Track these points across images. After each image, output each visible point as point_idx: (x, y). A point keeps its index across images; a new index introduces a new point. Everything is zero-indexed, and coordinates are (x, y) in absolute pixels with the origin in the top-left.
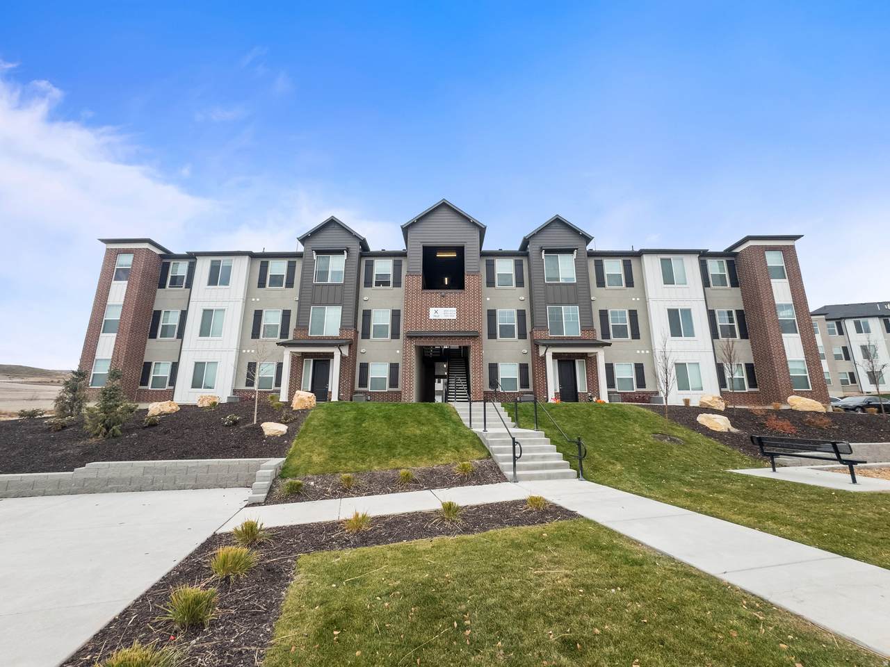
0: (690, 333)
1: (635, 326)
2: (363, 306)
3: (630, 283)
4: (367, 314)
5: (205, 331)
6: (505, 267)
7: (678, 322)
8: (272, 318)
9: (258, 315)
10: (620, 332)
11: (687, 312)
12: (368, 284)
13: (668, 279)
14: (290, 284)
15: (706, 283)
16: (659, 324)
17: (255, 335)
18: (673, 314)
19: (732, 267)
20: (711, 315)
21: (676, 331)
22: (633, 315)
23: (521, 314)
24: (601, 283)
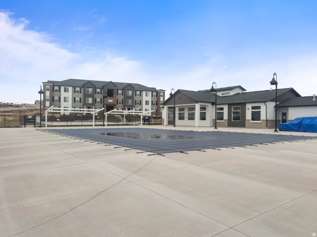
0: (148, 104)
1: (140, 103)
2: (95, 98)
3: (140, 96)
4: (96, 99)
5: (65, 101)
6: (120, 92)
7: (147, 103)
8: (78, 99)
9: (75, 98)
10: (138, 104)
11: (148, 101)
12: (96, 93)
13: (146, 95)
14: (80, 92)
15: (152, 96)
16: (144, 103)
17: (75, 102)
18: (146, 101)
19: (157, 94)
20: (152, 101)
21: (146, 104)
22: (140, 101)
23: (122, 100)
24: (136, 95)
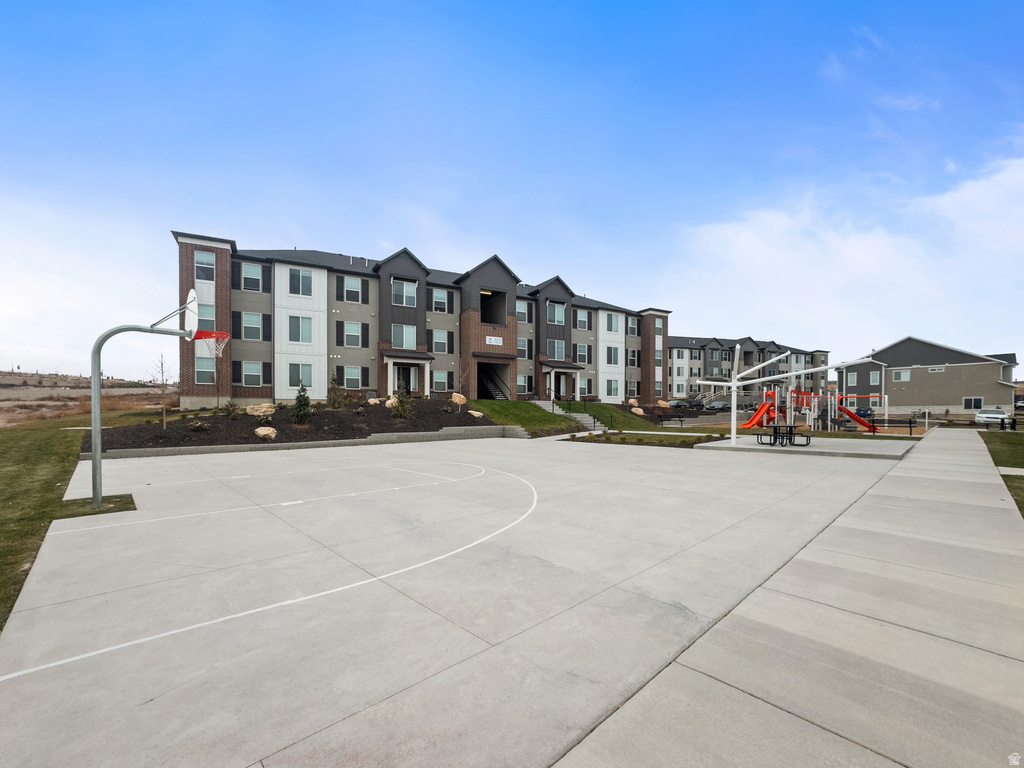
0: (616, 362)
1: (590, 358)
2: (428, 326)
3: (590, 328)
4: (430, 334)
5: (294, 336)
6: (522, 307)
7: (611, 355)
8: (353, 329)
9: (340, 326)
10: (582, 359)
11: (616, 349)
12: (429, 308)
13: (610, 328)
14: (365, 301)
15: (627, 332)
16: (602, 355)
17: (340, 342)
18: (609, 350)
19: (639, 323)
20: (626, 351)
21: (609, 361)
22: (590, 347)
23: (530, 342)
24: (575, 327)
